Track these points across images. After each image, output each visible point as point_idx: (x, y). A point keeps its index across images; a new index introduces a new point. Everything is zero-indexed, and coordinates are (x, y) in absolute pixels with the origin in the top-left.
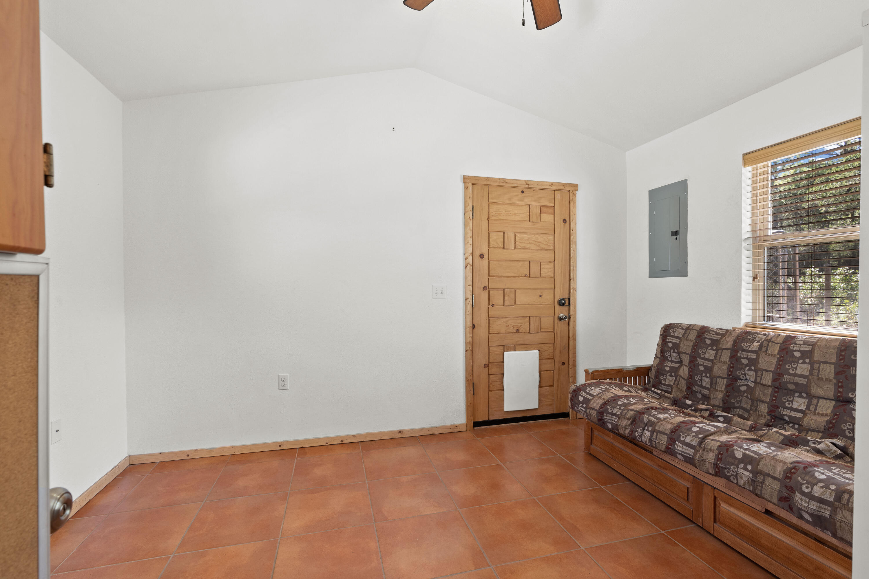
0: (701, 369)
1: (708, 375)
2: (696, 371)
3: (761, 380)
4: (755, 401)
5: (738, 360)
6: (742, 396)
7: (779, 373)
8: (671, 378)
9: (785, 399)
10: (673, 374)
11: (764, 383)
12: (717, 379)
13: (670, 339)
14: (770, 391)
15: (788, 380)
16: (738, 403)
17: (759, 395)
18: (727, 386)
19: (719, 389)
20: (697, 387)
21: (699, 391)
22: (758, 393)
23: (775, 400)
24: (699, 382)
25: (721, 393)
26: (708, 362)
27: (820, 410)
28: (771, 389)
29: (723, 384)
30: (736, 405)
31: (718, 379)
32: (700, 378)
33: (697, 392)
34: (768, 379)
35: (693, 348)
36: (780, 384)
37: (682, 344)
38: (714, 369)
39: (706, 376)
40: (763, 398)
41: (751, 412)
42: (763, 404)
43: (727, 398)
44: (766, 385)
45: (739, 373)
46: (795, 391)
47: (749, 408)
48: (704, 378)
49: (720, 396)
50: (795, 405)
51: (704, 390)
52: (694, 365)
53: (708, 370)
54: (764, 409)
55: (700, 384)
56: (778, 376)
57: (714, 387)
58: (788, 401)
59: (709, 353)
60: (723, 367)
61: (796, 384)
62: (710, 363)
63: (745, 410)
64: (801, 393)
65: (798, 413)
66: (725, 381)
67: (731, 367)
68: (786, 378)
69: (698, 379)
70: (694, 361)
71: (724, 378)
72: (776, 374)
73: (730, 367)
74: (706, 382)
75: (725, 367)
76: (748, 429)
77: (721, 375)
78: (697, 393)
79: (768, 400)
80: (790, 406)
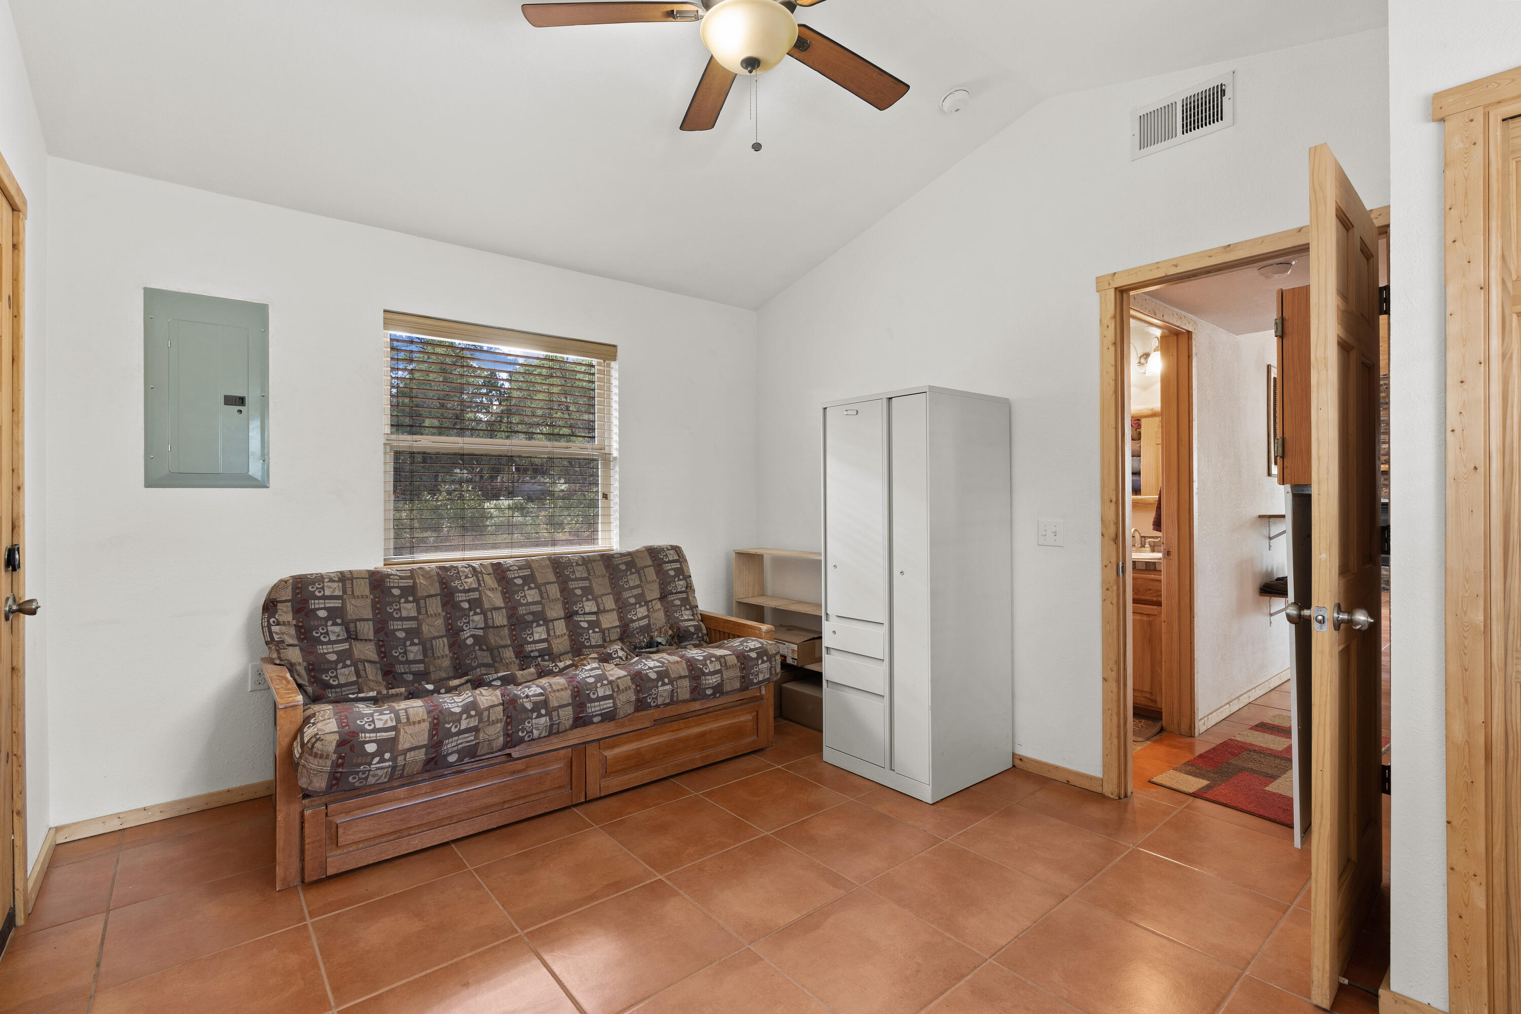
0: (400, 637)
1: (416, 641)
2: (392, 643)
3: (493, 622)
4: (494, 652)
5: (456, 606)
6: (474, 651)
7: (512, 608)
8: (346, 671)
9: (525, 634)
10: (348, 662)
11: (499, 625)
12: (432, 642)
13: (319, 603)
14: (506, 631)
15: (524, 612)
16: (475, 662)
17: (495, 641)
18: (451, 646)
19: (439, 655)
20: (401, 666)
21: (408, 670)
22: (493, 639)
23: (516, 639)
24: (403, 657)
25: (445, 659)
26: (410, 622)
27: (558, 633)
28: (506, 628)
29: (444, 645)
30: (474, 664)
31: (434, 641)
32: (401, 651)
33: (404, 673)
34: (500, 619)
35: (374, 608)
36: (517, 619)
37: (348, 606)
38: (424, 629)
39: (413, 644)
40: (502, 643)
41: (496, 665)
42: (506, 649)
43: (458, 661)
44: (501, 626)
45: (461, 623)
46: (532, 622)
47: (491, 662)
48: (409, 648)
49: (446, 662)
50: (536, 637)
51: (414, 666)
52: (386, 634)
53: (413, 633)
54: (509, 654)
55: (404, 659)
56: (512, 610)
57: (431, 655)
58: (528, 635)
59: (405, 608)
60: (437, 622)
61: (533, 613)
62: (413, 622)
63: (487, 665)
64: (537, 622)
65: (542, 644)
66: (445, 640)
67: (449, 619)
68: (522, 611)
69: (400, 652)
70: (383, 627)
71: (442, 637)
72: (510, 609)
73: (447, 619)
74: (414, 652)
75: (439, 622)
76: (536, 676)
77: (436, 634)
78: (404, 675)
79: (509, 642)
80: (532, 640)
